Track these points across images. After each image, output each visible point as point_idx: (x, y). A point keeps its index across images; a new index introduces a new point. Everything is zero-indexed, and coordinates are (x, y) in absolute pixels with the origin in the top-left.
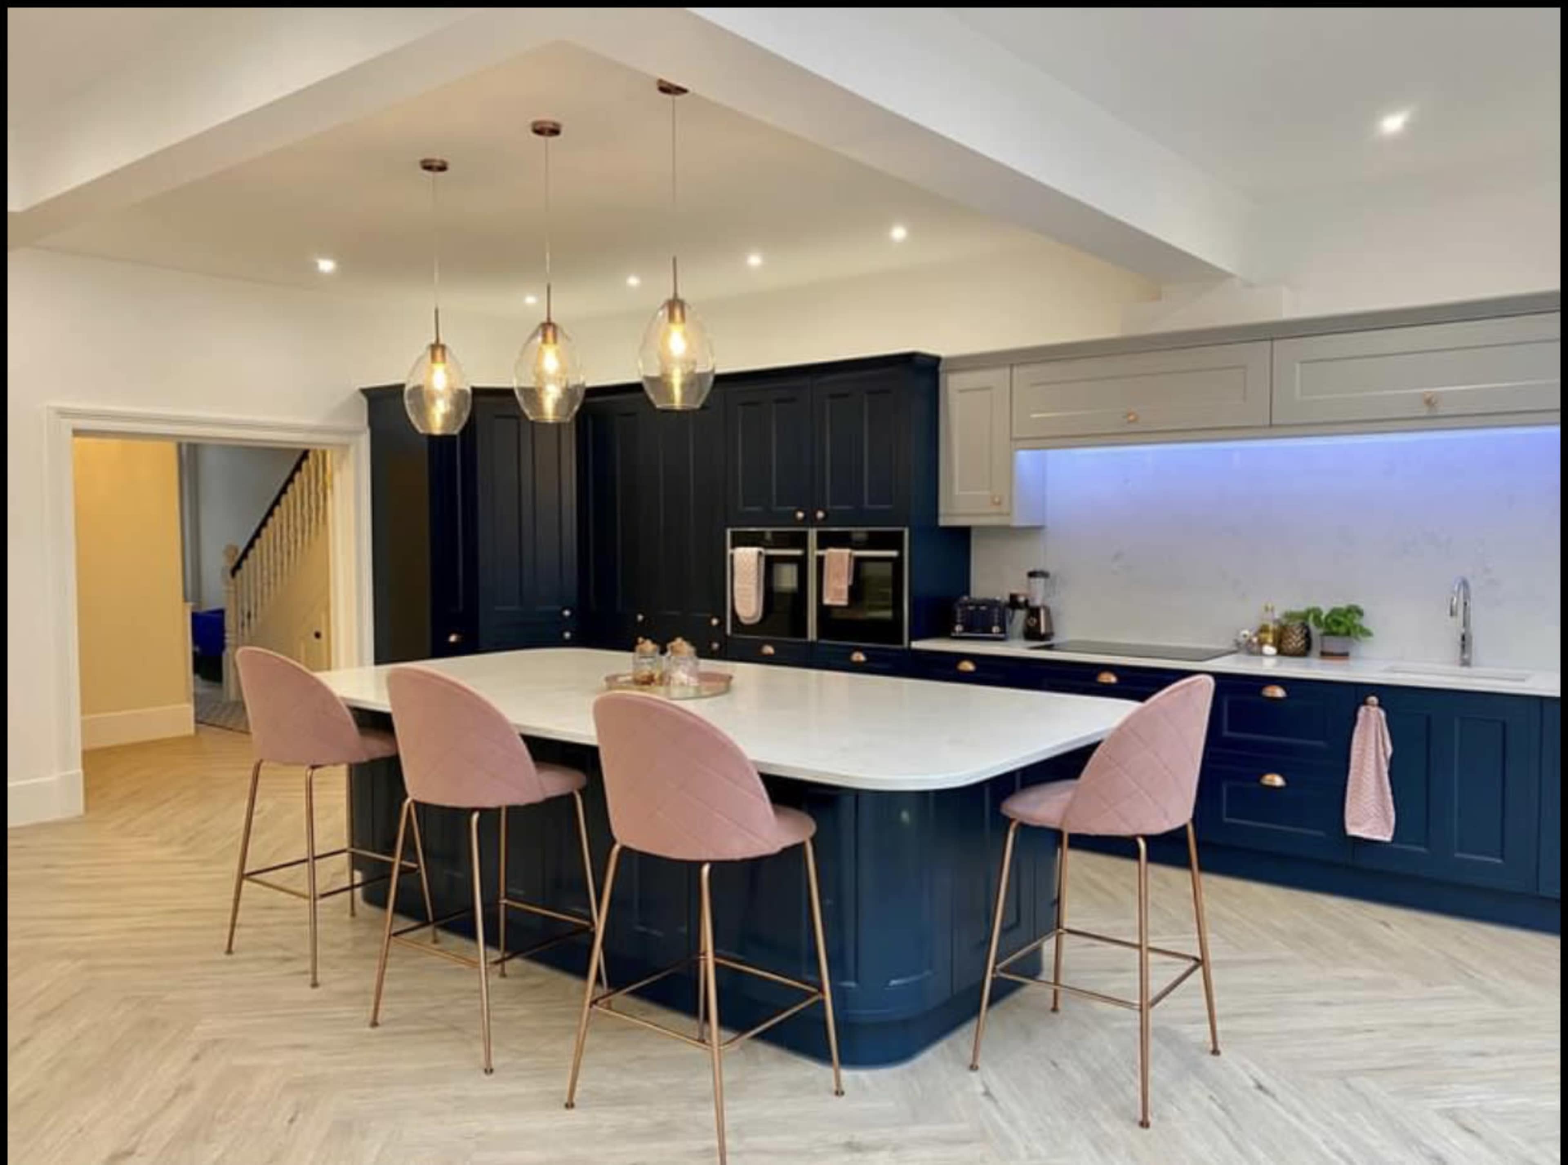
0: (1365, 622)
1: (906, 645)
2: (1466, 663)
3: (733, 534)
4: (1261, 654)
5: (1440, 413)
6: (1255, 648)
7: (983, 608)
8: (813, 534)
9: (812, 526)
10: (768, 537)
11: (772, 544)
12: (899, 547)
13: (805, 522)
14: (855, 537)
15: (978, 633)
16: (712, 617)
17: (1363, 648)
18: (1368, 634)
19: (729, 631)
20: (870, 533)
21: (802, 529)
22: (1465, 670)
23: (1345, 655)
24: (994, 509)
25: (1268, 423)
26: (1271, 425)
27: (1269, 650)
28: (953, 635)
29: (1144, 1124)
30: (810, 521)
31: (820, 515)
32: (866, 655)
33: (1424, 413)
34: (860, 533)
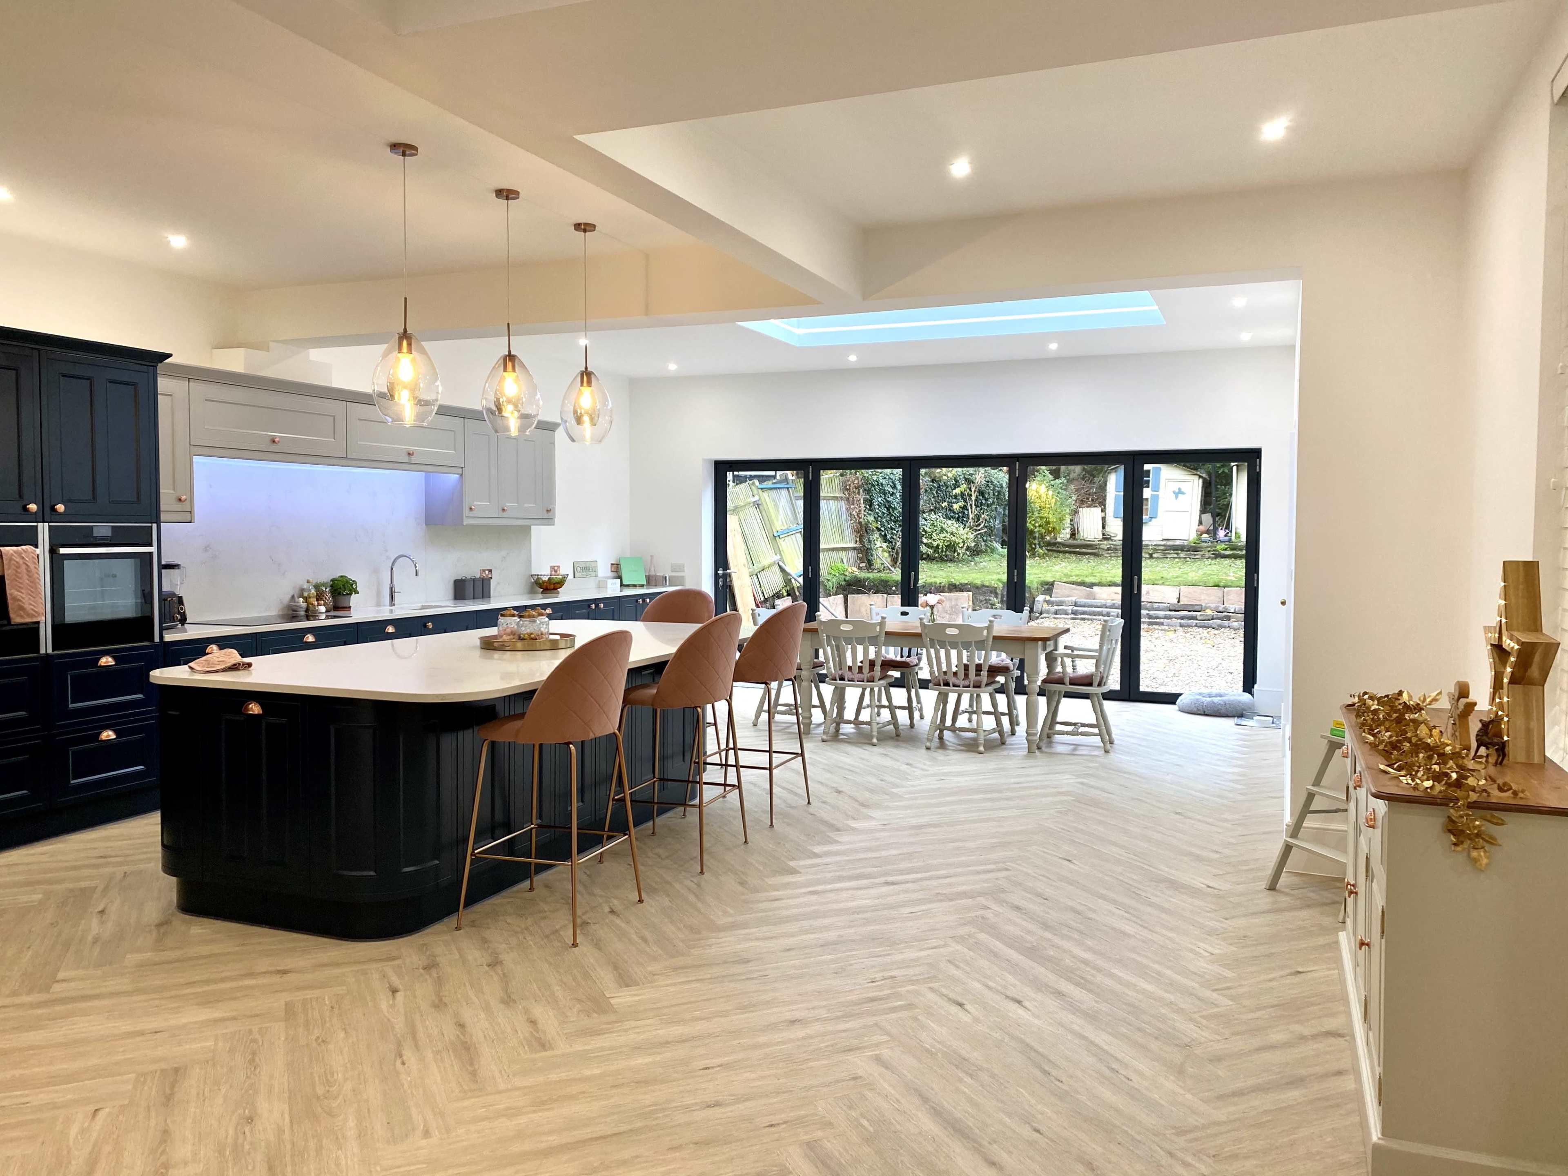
0: (357, 587)
1: (157, 639)
2: (393, 605)
5: (413, 461)
6: (316, 609)
8: (43, 531)
9: (45, 521)
12: (148, 543)
13: (36, 516)
14: (96, 532)
17: (353, 603)
20: (114, 529)
21: (34, 524)
23: (347, 609)
24: (179, 507)
25: (345, 455)
26: (345, 458)
27: (323, 609)
30: (42, 514)
31: (60, 508)
32: (114, 658)
33: (406, 460)
34: (103, 529)
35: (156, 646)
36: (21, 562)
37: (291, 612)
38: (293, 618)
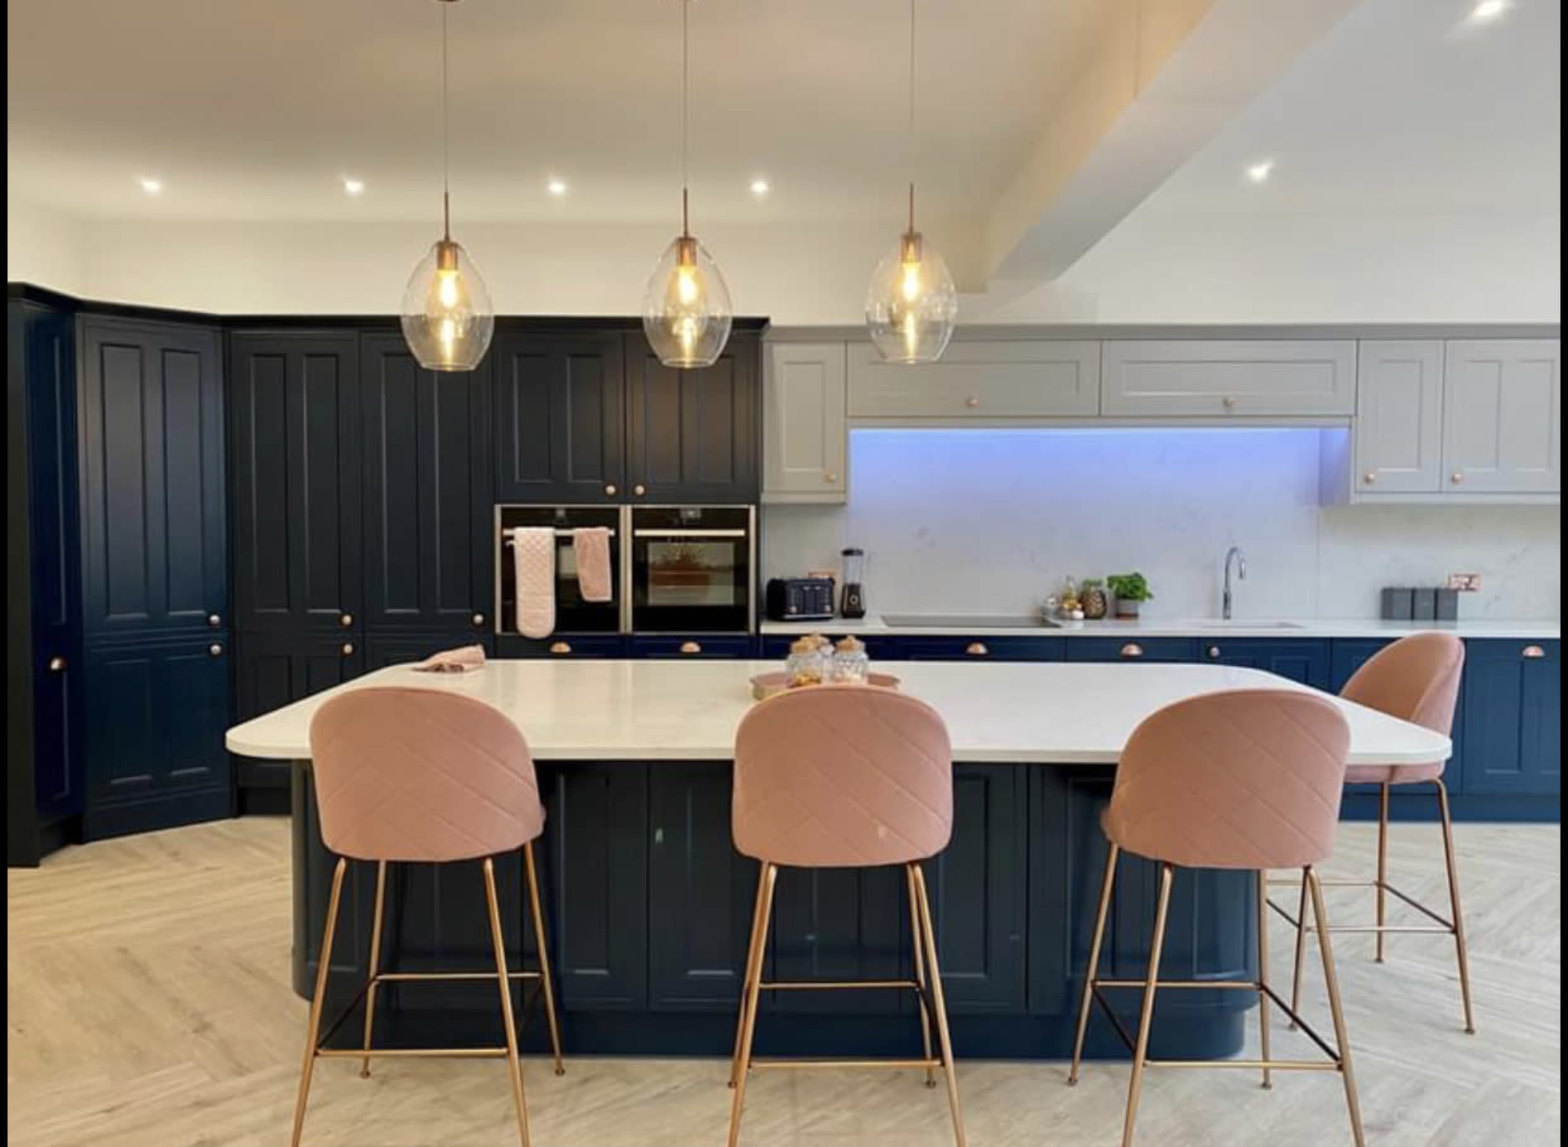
0: (1149, 588)
1: (752, 629)
2: (1227, 617)
3: (504, 511)
4: (1072, 619)
5: (1236, 413)
6: (1067, 614)
7: (818, 588)
8: (626, 512)
9: (626, 502)
10: (561, 513)
11: (566, 523)
12: (745, 526)
13: (618, 498)
14: (683, 515)
15: (811, 613)
16: (474, 614)
17: (1144, 608)
18: (1150, 596)
19: (498, 629)
20: (704, 511)
21: (615, 506)
22: (1227, 622)
23: (1135, 616)
24: (828, 487)
25: (1097, 413)
26: (1100, 415)
27: (1079, 614)
28: (788, 616)
29: (1469, 1030)
30: (625, 495)
31: (640, 490)
32: (700, 644)
33: (1223, 412)
34: (692, 511)
35: (749, 638)
36: (589, 542)
37: (1040, 615)
38: (1044, 623)
